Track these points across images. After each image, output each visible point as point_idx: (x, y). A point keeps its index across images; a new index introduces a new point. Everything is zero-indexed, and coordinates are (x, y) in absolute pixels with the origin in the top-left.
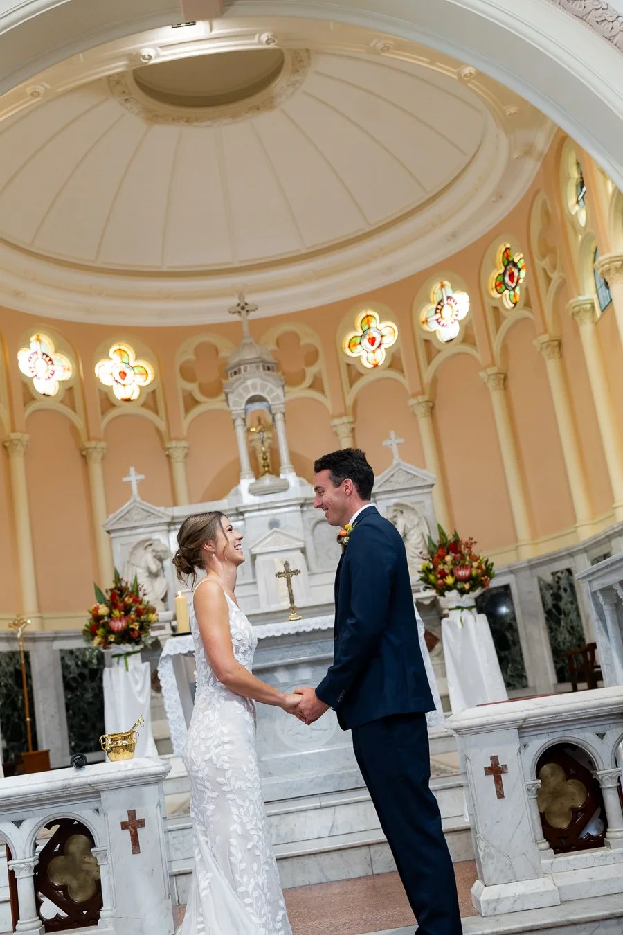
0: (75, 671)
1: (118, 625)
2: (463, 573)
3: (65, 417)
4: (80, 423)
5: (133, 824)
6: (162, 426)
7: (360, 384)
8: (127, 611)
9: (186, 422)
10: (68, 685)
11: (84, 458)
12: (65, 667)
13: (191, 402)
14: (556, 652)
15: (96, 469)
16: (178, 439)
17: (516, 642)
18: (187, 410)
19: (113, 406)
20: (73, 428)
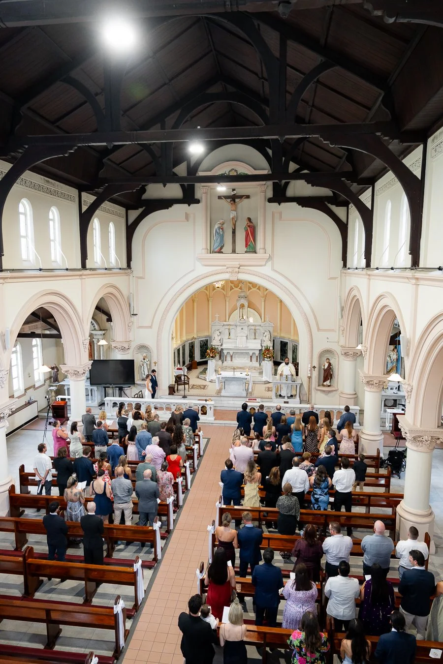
0: (202, 344)
1: (211, 355)
2: (268, 356)
3: (205, 292)
4: (208, 294)
5: (210, 408)
6: (225, 294)
7: (267, 291)
8: (213, 353)
9: (230, 293)
10: (201, 347)
11: (208, 301)
12: (201, 343)
13: (232, 289)
14: (293, 358)
15: (210, 303)
16: (228, 297)
17: (287, 353)
18: (231, 290)
19: (215, 289)
20: (207, 294)
